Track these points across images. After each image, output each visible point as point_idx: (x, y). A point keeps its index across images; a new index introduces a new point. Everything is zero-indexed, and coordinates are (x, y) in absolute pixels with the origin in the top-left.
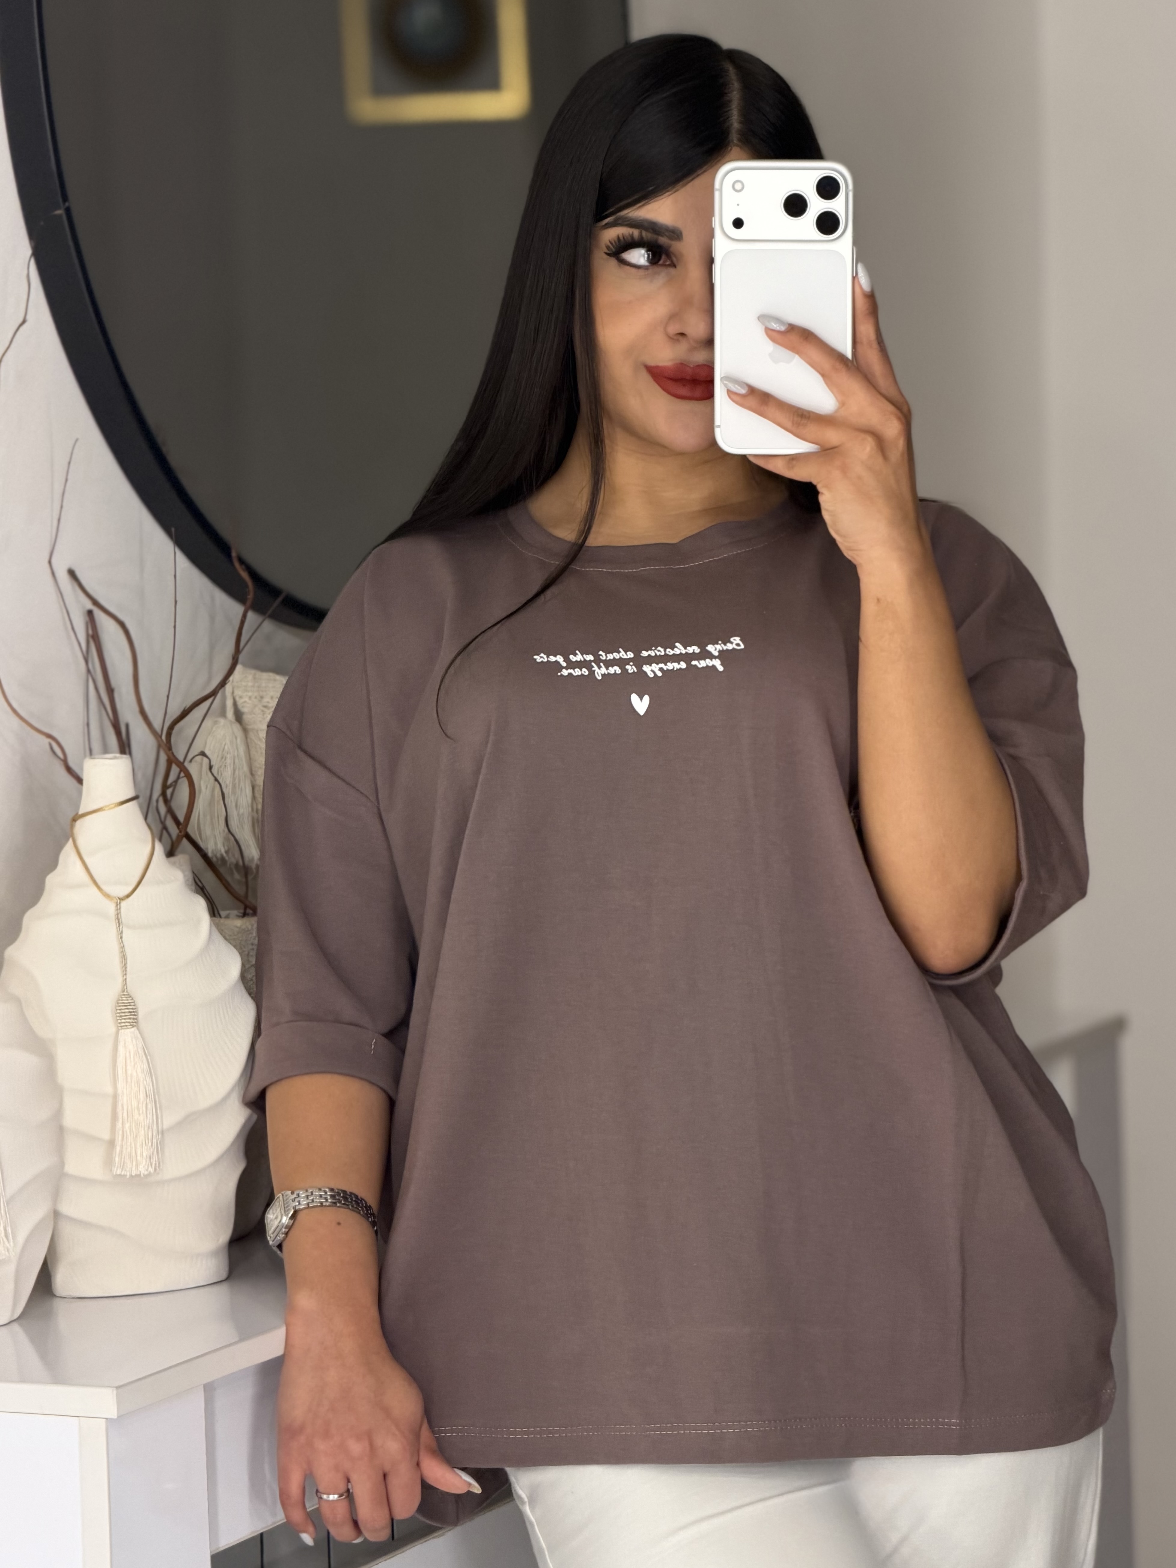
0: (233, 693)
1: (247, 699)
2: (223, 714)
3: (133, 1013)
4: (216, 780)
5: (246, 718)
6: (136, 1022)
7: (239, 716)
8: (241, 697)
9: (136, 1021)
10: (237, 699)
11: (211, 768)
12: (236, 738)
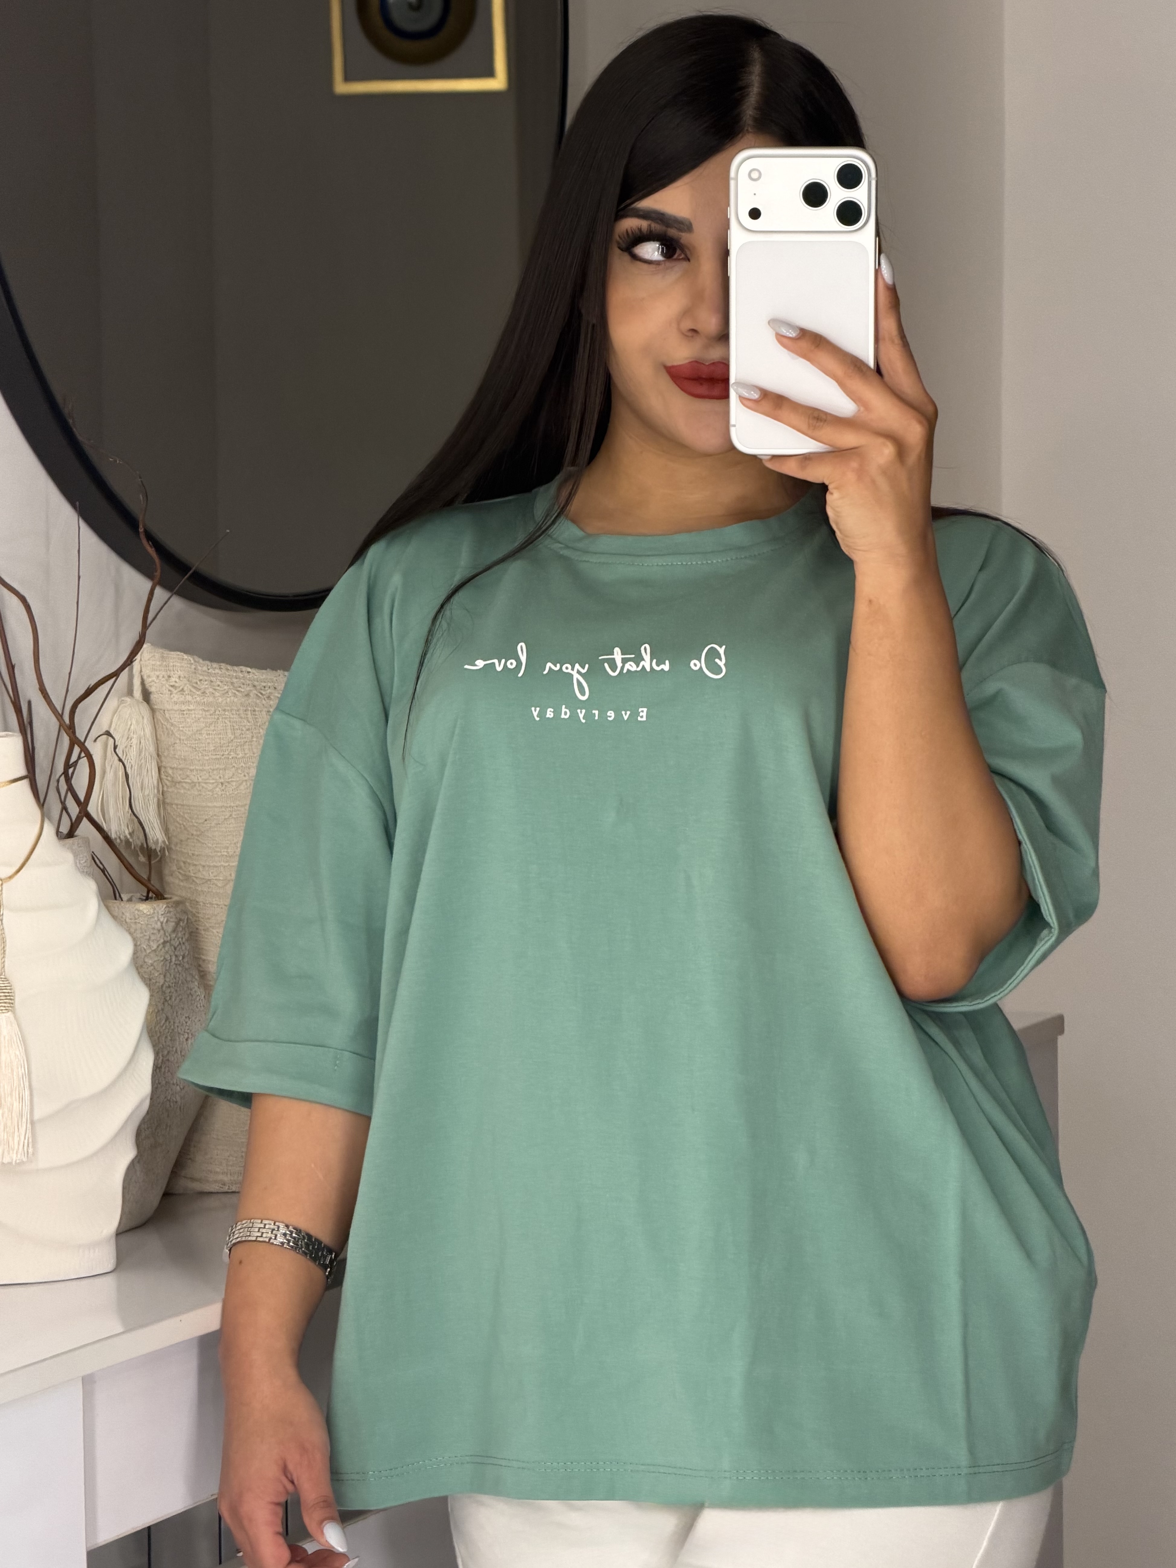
0: (141, 671)
1: (154, 678)
2: (130, 692)
3: (8, 997)
4: (120, 760)
5: (153, 697)
6: (11, 1007)
7: (146, 696)
8: (149, 676)
9: (12, 1005)
10: (145, 677)
11: (115, 747)
12: (143, 718)
